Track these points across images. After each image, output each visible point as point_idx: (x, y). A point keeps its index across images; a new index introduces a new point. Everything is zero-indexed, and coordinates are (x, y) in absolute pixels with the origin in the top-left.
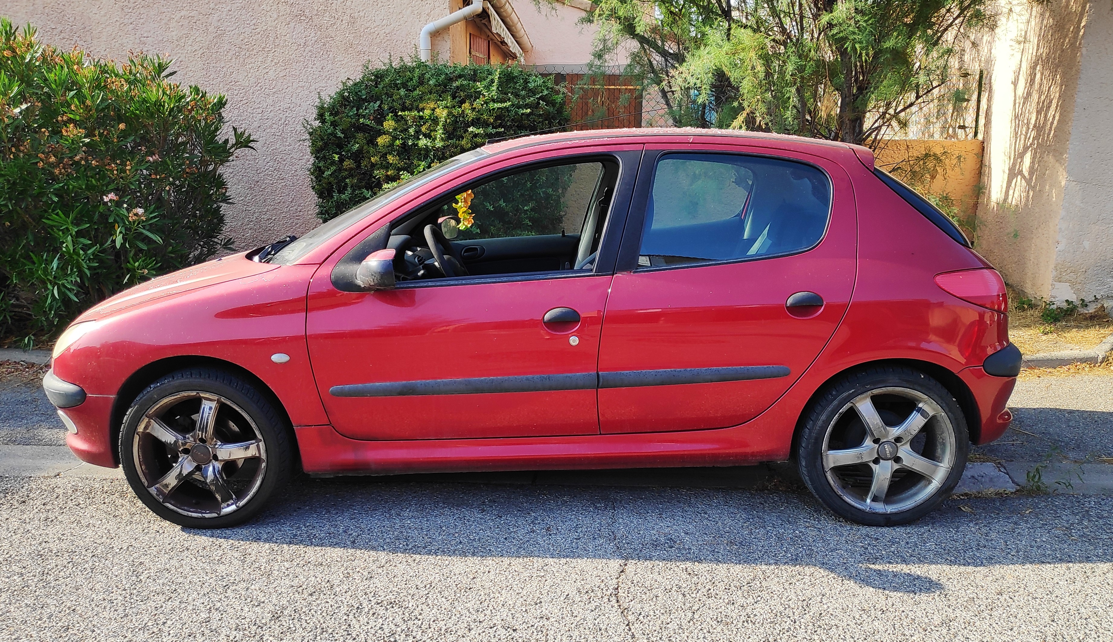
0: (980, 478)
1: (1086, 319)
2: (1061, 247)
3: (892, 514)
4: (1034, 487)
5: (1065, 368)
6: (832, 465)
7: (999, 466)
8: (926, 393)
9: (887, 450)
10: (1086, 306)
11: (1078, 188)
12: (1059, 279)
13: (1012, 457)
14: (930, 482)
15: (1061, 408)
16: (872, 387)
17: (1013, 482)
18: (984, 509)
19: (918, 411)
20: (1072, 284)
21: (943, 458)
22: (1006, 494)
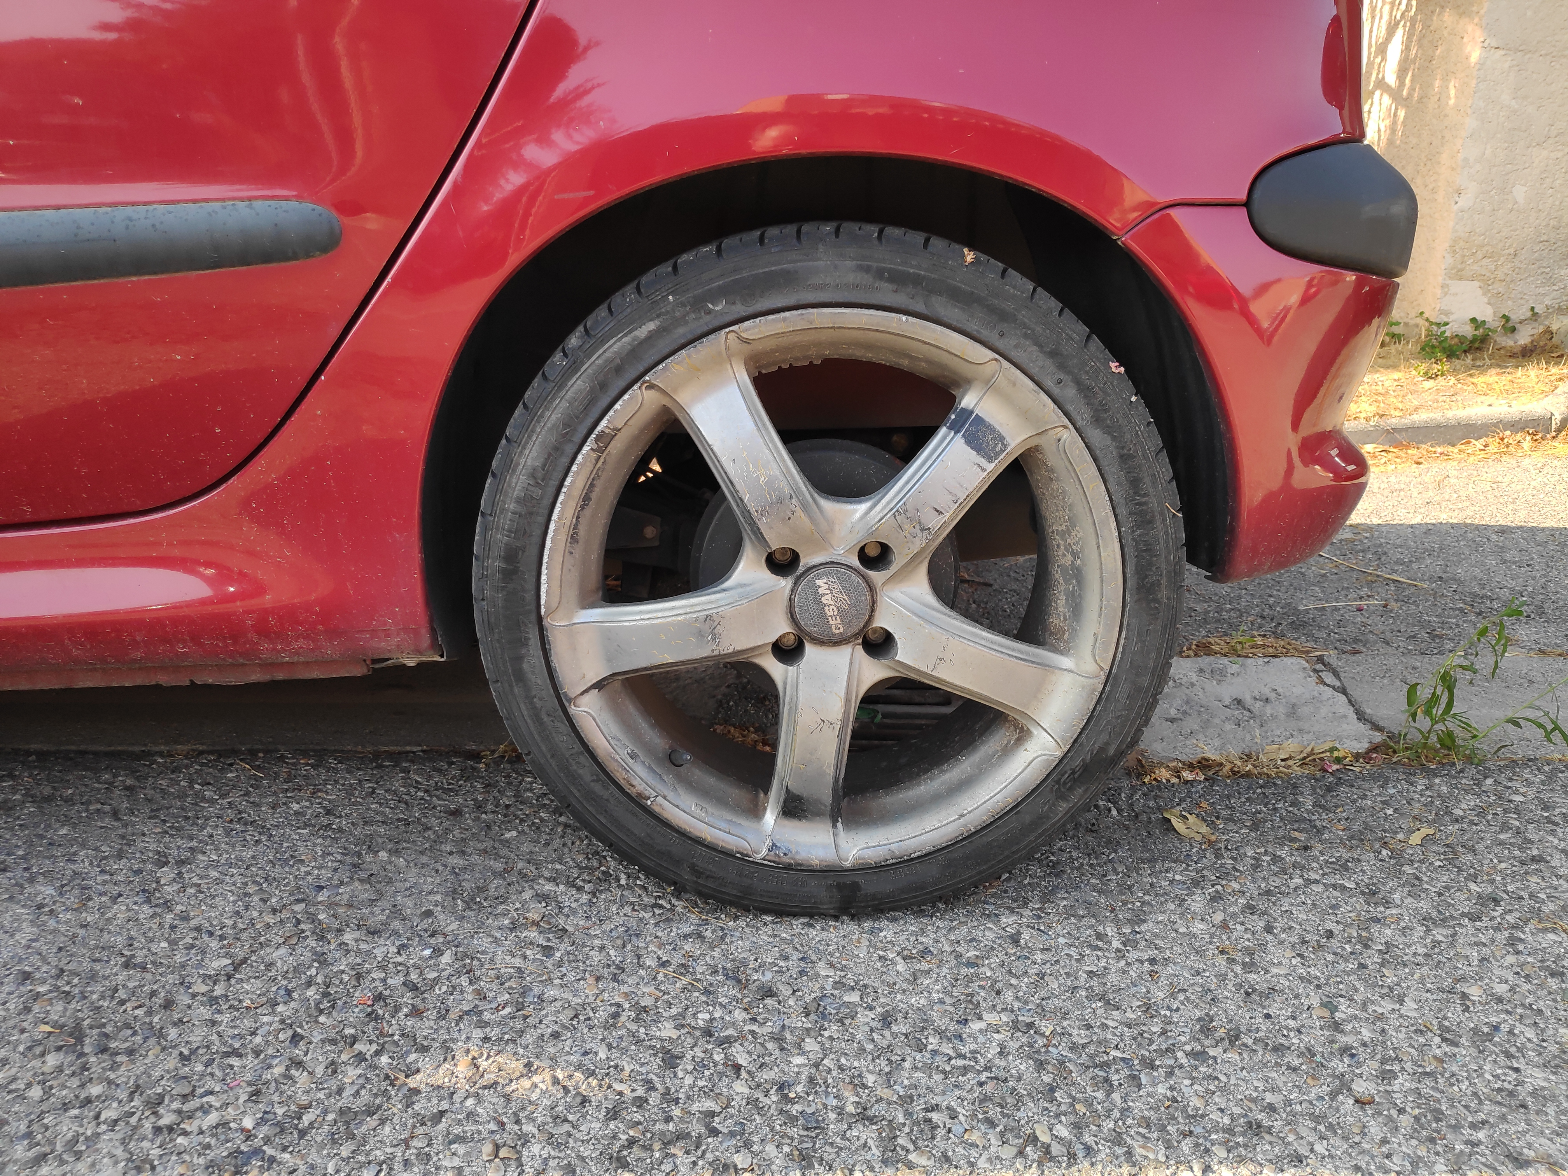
0: (1259, 704)
1: (1513, 355)
2: (1464, 201)
3: (863, 869)
4: (1434, 738)
5: (1479, 444)
6: (596, 671)
7: (1319, 667)
8: (985, 334)
9: (827, 599)
10: (1513, 330)
11: (1507, 65)
12: (1458, 274)
13: (1356, 641)
14: (1022, 734)
15: (1476, 522)
16: (740, 309)
17: (1361, 716)
18: (1255, 827)
19: (956, 428)
20: (1486, 283)
21: (1074, 631)
22: (1338, 760)
